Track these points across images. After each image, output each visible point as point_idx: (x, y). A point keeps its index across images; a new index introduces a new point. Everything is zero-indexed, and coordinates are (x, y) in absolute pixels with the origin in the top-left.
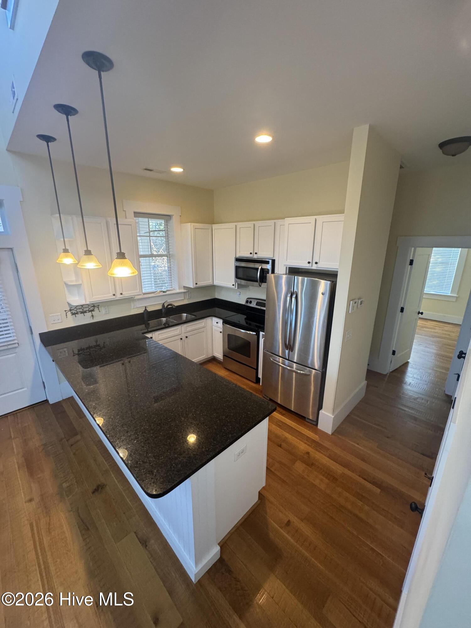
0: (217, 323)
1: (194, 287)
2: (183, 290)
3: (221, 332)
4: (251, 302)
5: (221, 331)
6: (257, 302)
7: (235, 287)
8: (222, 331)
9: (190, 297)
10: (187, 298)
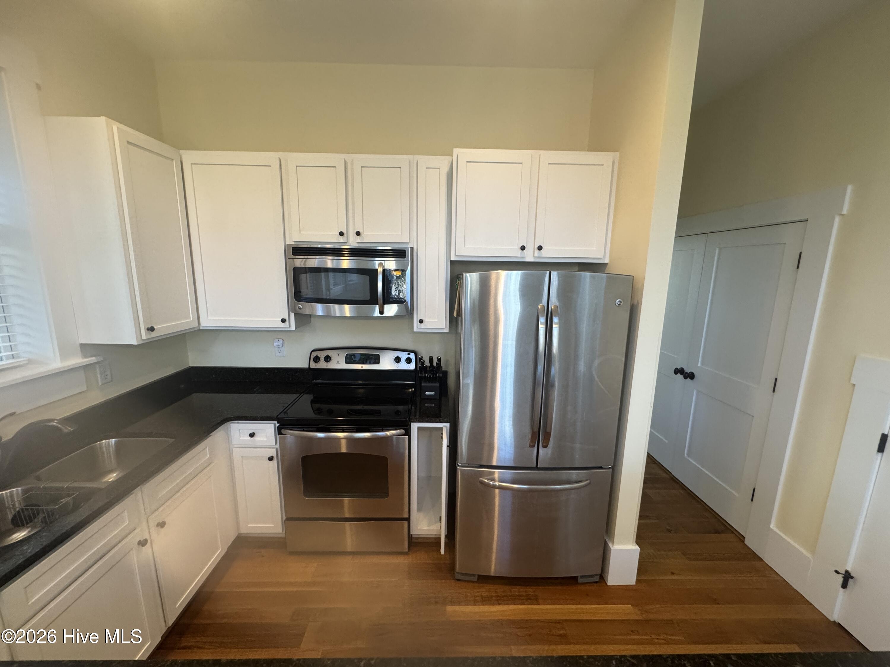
0: (252, 435)
1: (141, 342)
2: (78, 360)
3: (271, 459)
4: (328, 359)
5: (273, 453)
6: (347, 355)
7: (290, 326)
8: (275, 456)
9: (109, 377)
10: (100, 384)
